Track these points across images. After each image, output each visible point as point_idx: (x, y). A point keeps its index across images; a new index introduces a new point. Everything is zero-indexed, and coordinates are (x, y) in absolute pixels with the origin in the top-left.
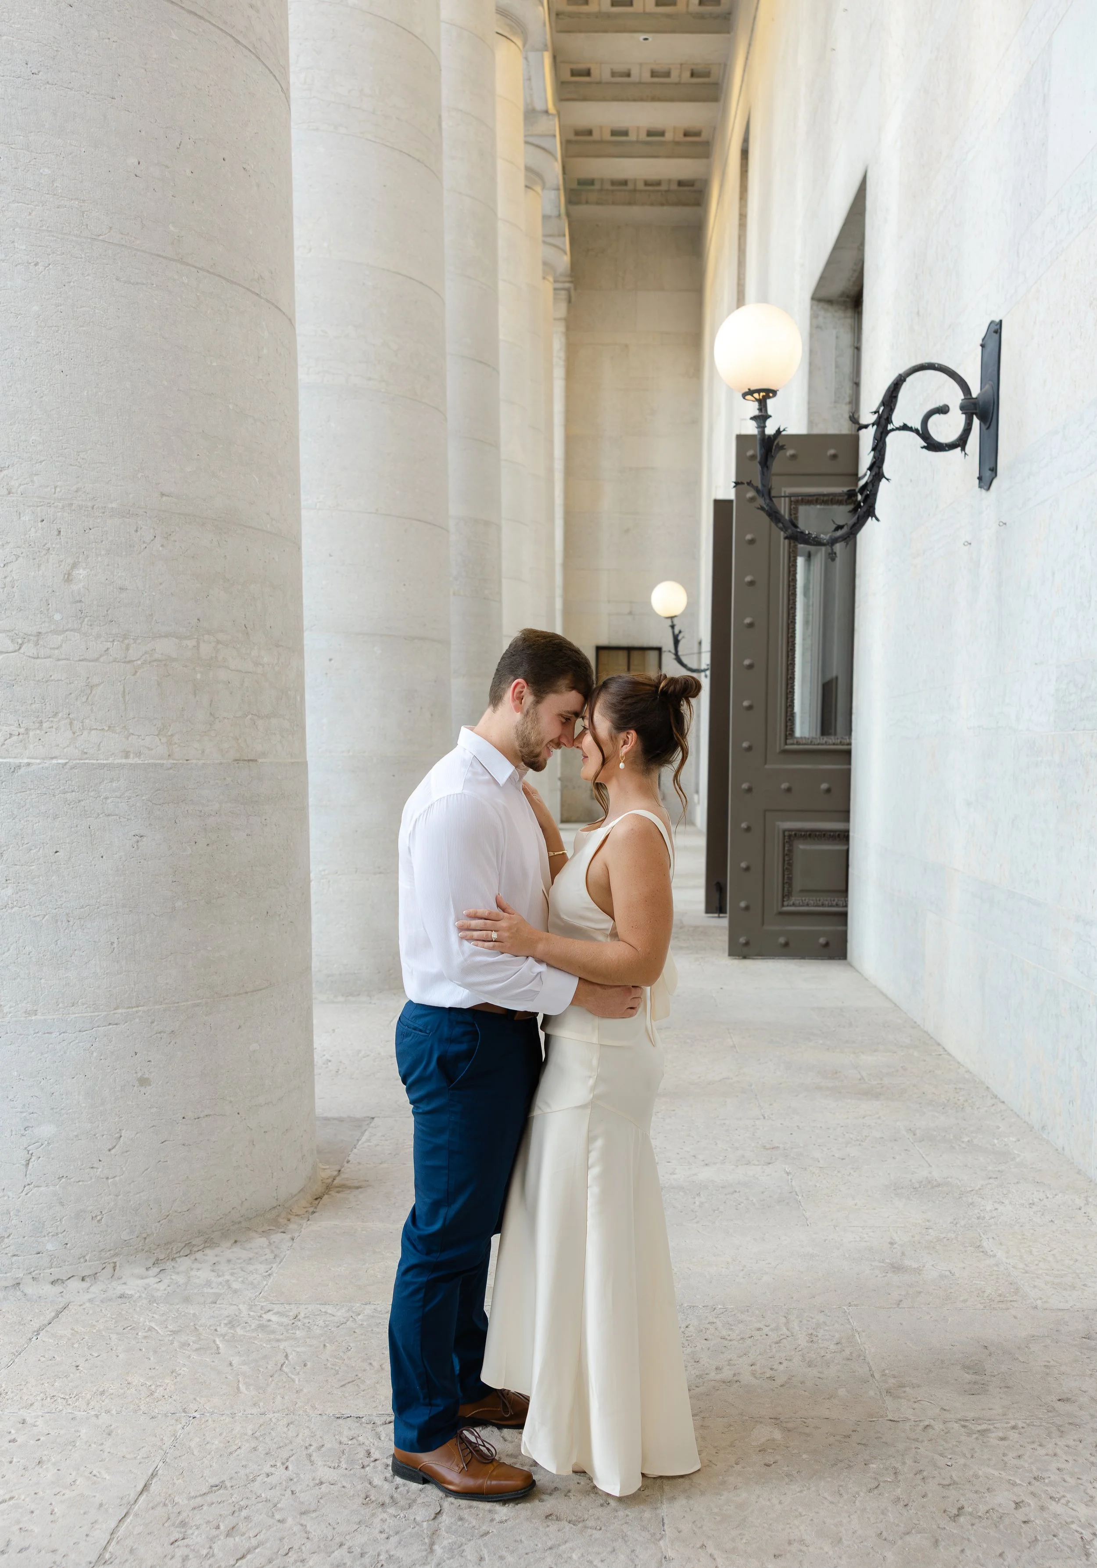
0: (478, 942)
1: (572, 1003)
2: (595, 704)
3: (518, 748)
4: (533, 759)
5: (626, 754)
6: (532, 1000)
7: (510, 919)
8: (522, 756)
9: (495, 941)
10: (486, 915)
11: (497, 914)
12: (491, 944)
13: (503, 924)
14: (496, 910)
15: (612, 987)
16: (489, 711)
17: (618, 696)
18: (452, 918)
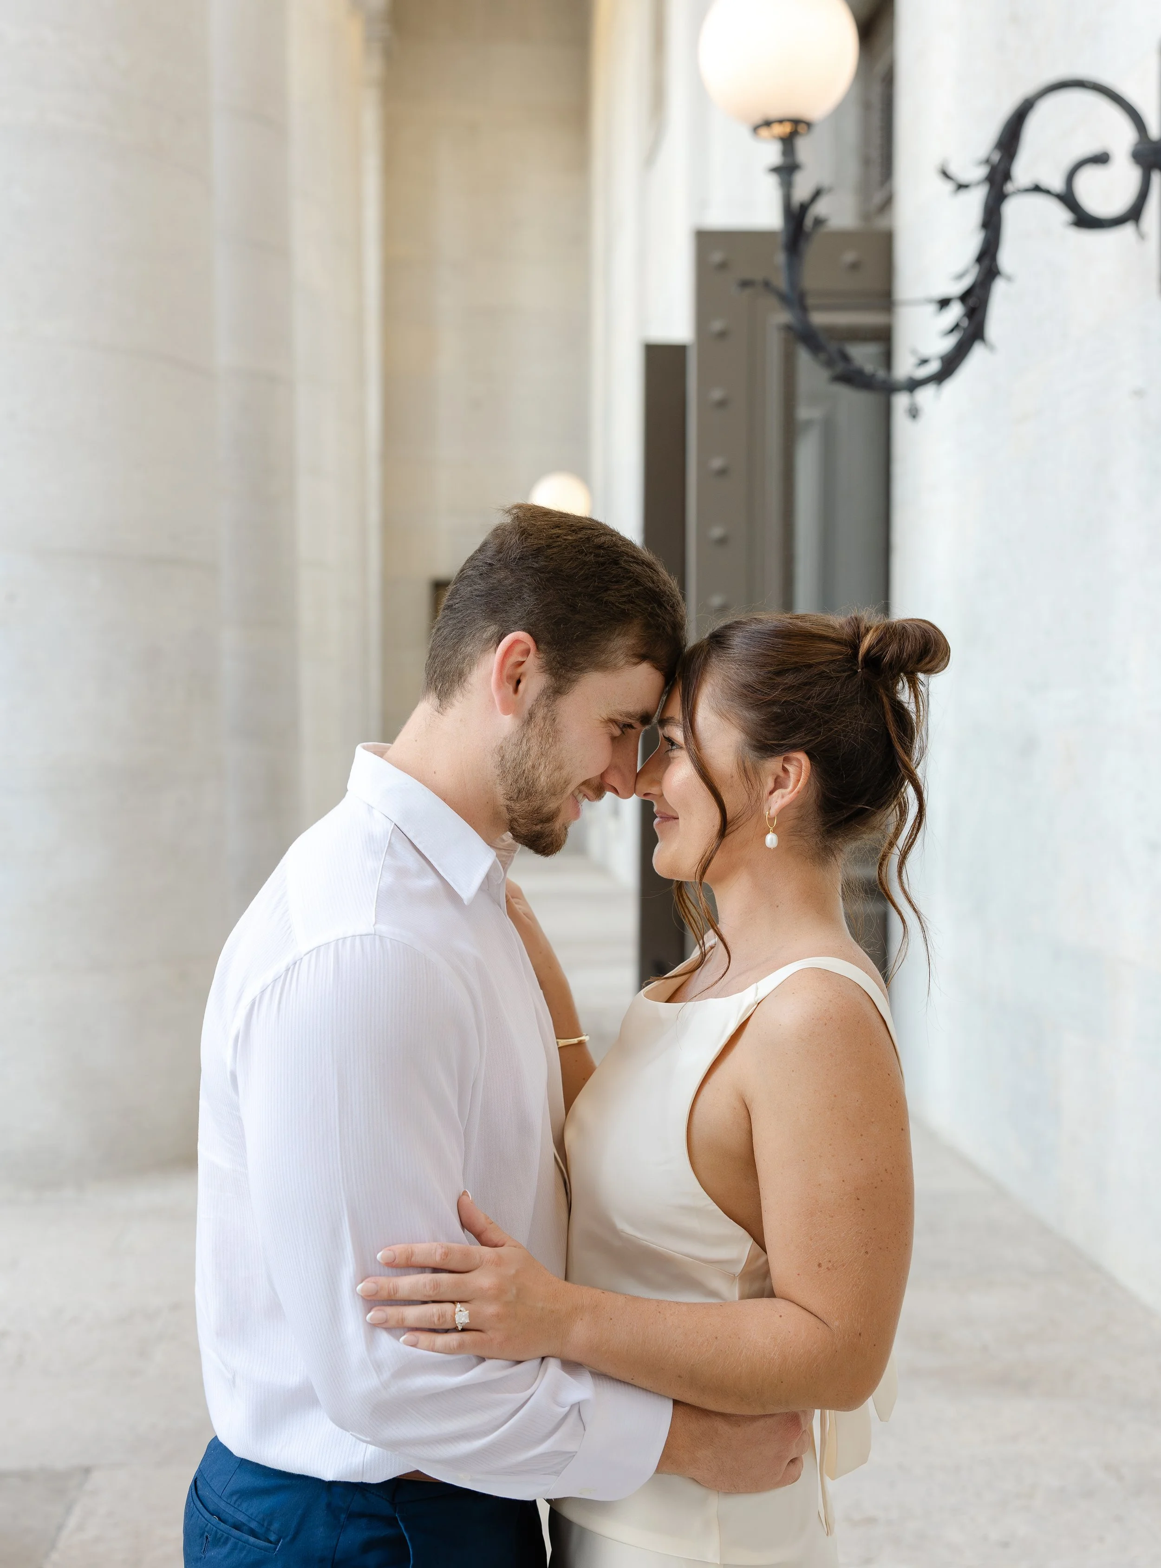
0: (418, 1334)
1: (659, 1470)
2: (698, 687)
3: (502, 801)
4: (538, 827)
5: (782, 811)
6: (558, 1473)
7: (499, 1262)
8: (513, 820)
9: (463, 1330)
10: (436, 1259)
11: (466, 1255)
12: (453, 1339)
13: (482, 1280)
14: (462, 1240)
15: (754, 1418)
16: (425, 708)
17: (763, 666)
18: (348, 1271)
